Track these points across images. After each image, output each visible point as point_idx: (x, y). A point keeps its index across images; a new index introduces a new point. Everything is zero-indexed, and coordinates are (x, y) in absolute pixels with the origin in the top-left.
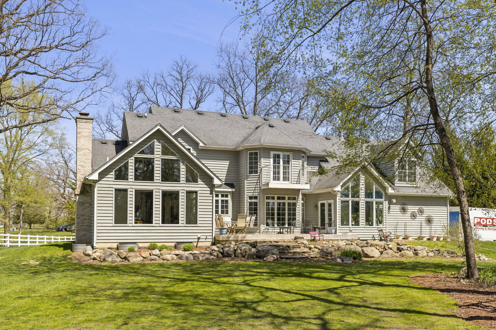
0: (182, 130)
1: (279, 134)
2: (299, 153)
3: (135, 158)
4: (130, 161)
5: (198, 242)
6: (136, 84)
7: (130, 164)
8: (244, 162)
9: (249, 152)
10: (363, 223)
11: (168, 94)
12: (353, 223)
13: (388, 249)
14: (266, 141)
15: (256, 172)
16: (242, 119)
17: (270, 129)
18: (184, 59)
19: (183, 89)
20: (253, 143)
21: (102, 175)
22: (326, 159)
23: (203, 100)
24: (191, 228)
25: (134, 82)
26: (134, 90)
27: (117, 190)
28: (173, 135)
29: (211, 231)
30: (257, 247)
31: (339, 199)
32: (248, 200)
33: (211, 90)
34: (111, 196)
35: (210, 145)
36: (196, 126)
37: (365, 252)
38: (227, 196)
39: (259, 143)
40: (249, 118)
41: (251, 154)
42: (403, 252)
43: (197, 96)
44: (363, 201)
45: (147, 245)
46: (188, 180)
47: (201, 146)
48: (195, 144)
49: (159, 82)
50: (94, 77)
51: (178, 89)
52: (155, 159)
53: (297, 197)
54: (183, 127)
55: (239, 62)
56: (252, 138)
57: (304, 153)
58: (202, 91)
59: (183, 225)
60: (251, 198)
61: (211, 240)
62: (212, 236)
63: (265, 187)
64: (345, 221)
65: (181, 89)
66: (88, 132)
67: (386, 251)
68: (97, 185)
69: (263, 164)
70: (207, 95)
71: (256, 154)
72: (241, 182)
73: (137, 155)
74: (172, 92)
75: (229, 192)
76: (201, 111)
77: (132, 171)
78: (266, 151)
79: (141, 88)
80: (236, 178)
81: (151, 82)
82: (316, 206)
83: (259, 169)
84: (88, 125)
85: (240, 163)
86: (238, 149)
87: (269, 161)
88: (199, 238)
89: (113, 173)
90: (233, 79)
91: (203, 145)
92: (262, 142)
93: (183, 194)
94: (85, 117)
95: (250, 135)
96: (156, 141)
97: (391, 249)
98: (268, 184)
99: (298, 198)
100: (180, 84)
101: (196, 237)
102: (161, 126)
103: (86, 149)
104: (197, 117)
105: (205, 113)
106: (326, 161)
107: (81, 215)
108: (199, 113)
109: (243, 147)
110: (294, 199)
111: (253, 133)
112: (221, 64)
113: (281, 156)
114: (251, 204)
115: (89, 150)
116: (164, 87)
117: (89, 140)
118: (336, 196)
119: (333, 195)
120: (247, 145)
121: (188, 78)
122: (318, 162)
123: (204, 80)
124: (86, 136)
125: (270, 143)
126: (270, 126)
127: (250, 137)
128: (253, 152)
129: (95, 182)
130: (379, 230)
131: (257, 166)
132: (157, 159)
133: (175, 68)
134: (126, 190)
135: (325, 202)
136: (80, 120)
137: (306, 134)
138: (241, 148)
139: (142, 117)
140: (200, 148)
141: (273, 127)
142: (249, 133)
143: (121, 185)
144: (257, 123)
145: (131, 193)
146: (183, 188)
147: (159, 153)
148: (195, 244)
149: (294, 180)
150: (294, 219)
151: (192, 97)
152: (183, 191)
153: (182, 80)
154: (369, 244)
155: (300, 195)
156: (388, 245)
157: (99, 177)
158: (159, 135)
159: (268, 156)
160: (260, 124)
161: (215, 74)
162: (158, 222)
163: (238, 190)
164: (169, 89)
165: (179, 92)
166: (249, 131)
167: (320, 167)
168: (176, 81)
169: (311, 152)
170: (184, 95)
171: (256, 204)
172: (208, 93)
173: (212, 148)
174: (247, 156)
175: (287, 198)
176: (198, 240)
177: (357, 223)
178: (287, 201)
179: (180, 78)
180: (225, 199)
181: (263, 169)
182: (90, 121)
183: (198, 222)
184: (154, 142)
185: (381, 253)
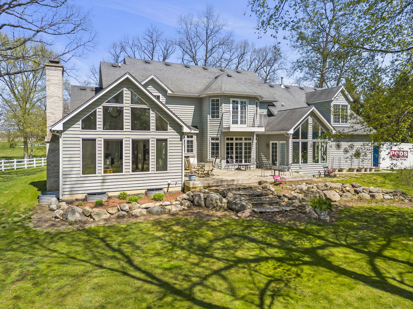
0: (152, 79)
1: (237, 83)
2: (254, 100)
3: (103, 107)
4: (98, 110)
5: (168, 187)
6: (120, 45)
7: (97, 113)
8: (206, 108)
9: (211, 99)
10: (311, 161)
11: (143, 53)
12: (302, 161)
13: (346, 191)
14: (227, 89)
15: (218, 117)
16: (203, 70)
17: (229, 78)
18: (154, 27)
19: (153, 49)
20: (215, 90)
21: (67, 125)
22: (273, 104)
23: (168, 57)
24: (162, 174)
25: (118, 43)
26: (118, 50)
27: (83, 140)
28: (142, 84)
29: (181, 177)
30: (227, 197)
31: (291, 141)
32: (211, 141)
33: (173, 50)
34: (78, 146)
35: (177, 92)
36: (165, 75)
37: (328, 197)
38: (192, 137)
39: (221, 91)
40: (208, 69)
41: (213, 101)
42: (360, 194)
43: (164, 54)
44: (311, 142)
45: (117, 194)
46: (158, 129)
47: (169, 94)
48: (164, 92)
49: (136, 44)
50: (73, 31)
51: (150, 49)
52: (124, 108)
53: (252, 137)
54: (153, 76)
55: (194, 29)
56: (214, 86)
57: (258, 99)
58: (167, 51)
59: (153, 172)
60: (213, 139)
61: (181, 185)
62: (182, 181)
63: (226, 131)
64: (296, 160)
65: (152, 49)
66: (58, 80)
67: (345, 194)
68: (63, 136)
69: (224, 109)
70: (171, 53)
71: (218, 101)
72: (203, 125)
73: (105, 104)
74: (146, 51)
75: (194, 134)
76: (168, 63)
77: (100, 120)
78: (227, 98)
79: (123, 49)
80: (199, 121)
81: (131, 44)
82: (268, 145)
83: (220, 114)
84: (57, 72)
85: (204, 108)
86: (201, 96)
87: (229, 107)
88: (169, 184)
89: (80, 122)
90: (189, 42)
91: (171, 93)
92: (223, 90)
93: (153, 142)
94: (55, 65)
95: (211, 84)
96: (125, 89)
97: (348, 191)
98: (229, 128)
99: (253, 139)
100: (151, 45)
101: (167, 183)
102: (129, 74)
103: (56, 96)
104: (165, 67)
105: (172, 64)
106: (274, 105)
107: (52, 162)
108: (167, 65)
109: (206, 94)
110: (250, 139)
111: (213, 82)
112: (181, 30)
113: (239, 102)
114: (213, 144)
115: (59, 97)
116: (140, 48)
117: (59, 88)
118: (289, 138)
119: (285, 137)
120: (209, 92)
121: (157, 41)
122: (267, 106)
123: (169, 42)
124: (56, 84)
125: (230, 91)
126: (229, 76)
127: (212, 86)
128: (215, 98)
129: (60, 132)
130: (324, 168)
131: (219, 112)
132: (127, 108)
133: (147, 33)
134: (94, 140)
135: (277, 142)
136: (49, 67)
137: (255, 82)
138: (204, 96)
139: (116, 67)
140: (168, 95)
141: (231, 77)
142: (210, 82)
143: (89, 134)
144: (215, 74)
145: (100, 143)
146: (153, 136)
147: (128, 102)
148: (166, 190)
149: (249, 123)
150: (250, 157)
151: (160, 55)
152: (153, 139)
153: (152, 43)
154: (329, 188)
155: (255, 135)
156: (345, 187)
157: (63, 127)
158: (127, 83)
159: (229, 103)
160: (217, 75)
161: (177, 37)
162: (128, 170)
163: (201, 131)
164: (143, 49)
165: (151, 51)
166: (209, 80)
167: (269, 111)
168: (149, 43)
169: (262, 98)
170: (154, 54)
171: (217, 144)
172: (171, 52)
173: (179, 95)
174: (210, 102)
175: (243, 139)
176: (169, 186)
177: (305, 161)
178: (243, 142)
179: (151, 41)
180: (190, 139)
181: (224, 114)
182: (59, 68)
183: (168, 169)
184: (123, 91)
185: (341, 196)
